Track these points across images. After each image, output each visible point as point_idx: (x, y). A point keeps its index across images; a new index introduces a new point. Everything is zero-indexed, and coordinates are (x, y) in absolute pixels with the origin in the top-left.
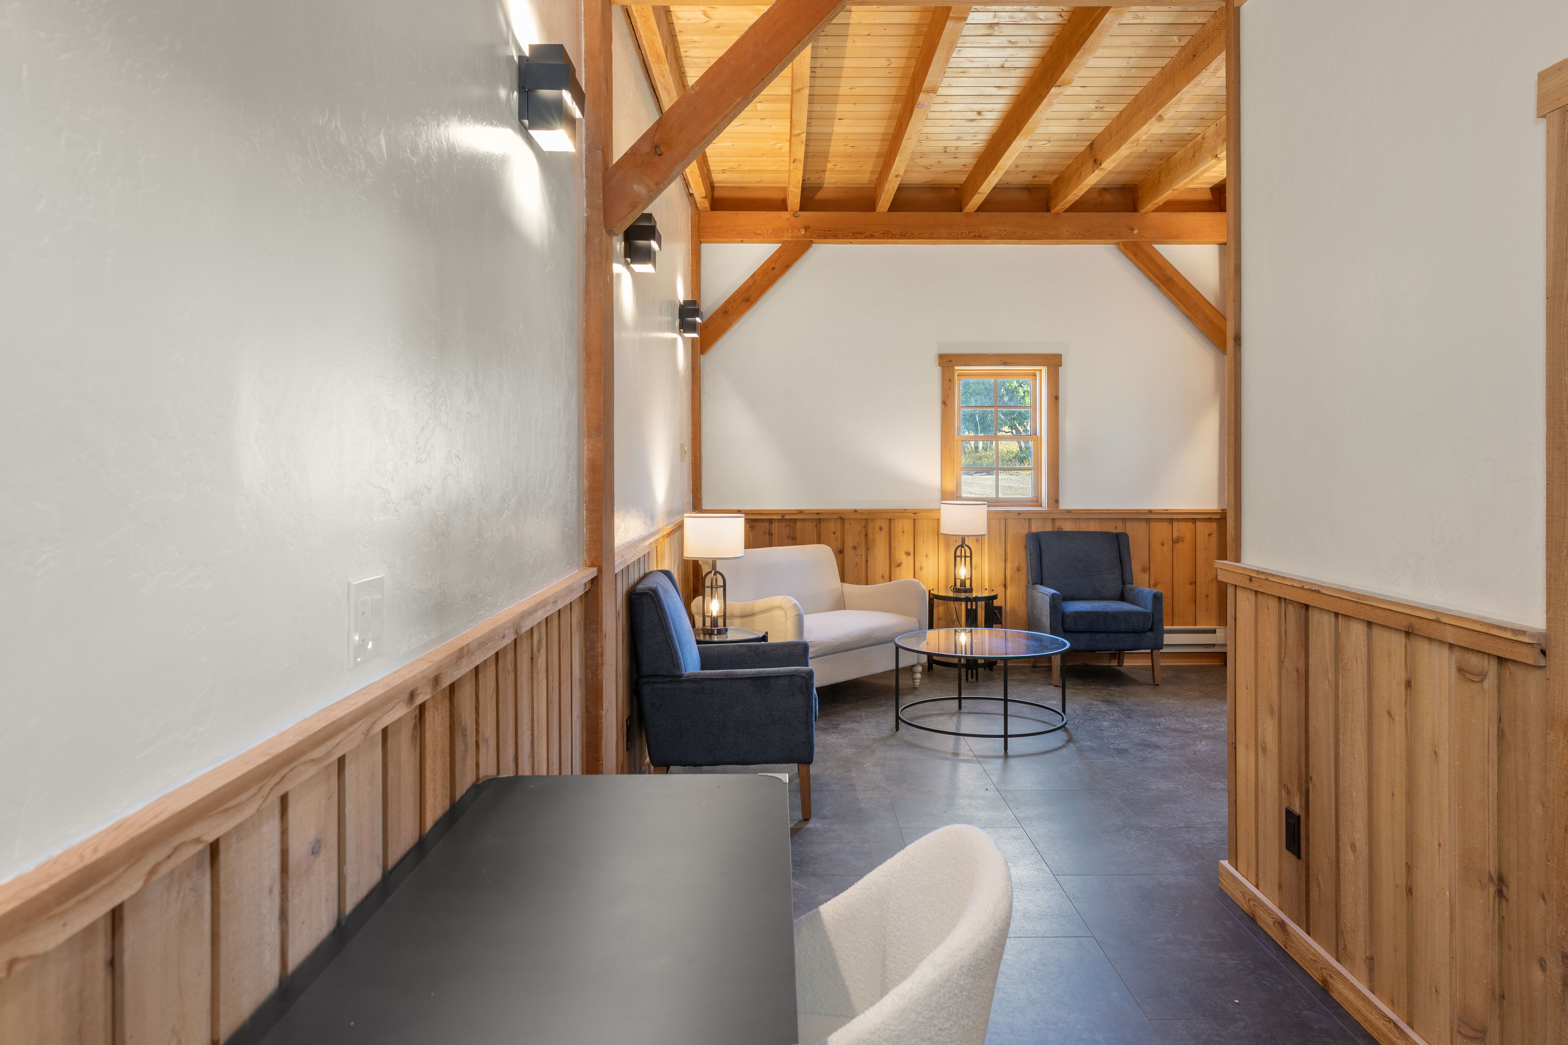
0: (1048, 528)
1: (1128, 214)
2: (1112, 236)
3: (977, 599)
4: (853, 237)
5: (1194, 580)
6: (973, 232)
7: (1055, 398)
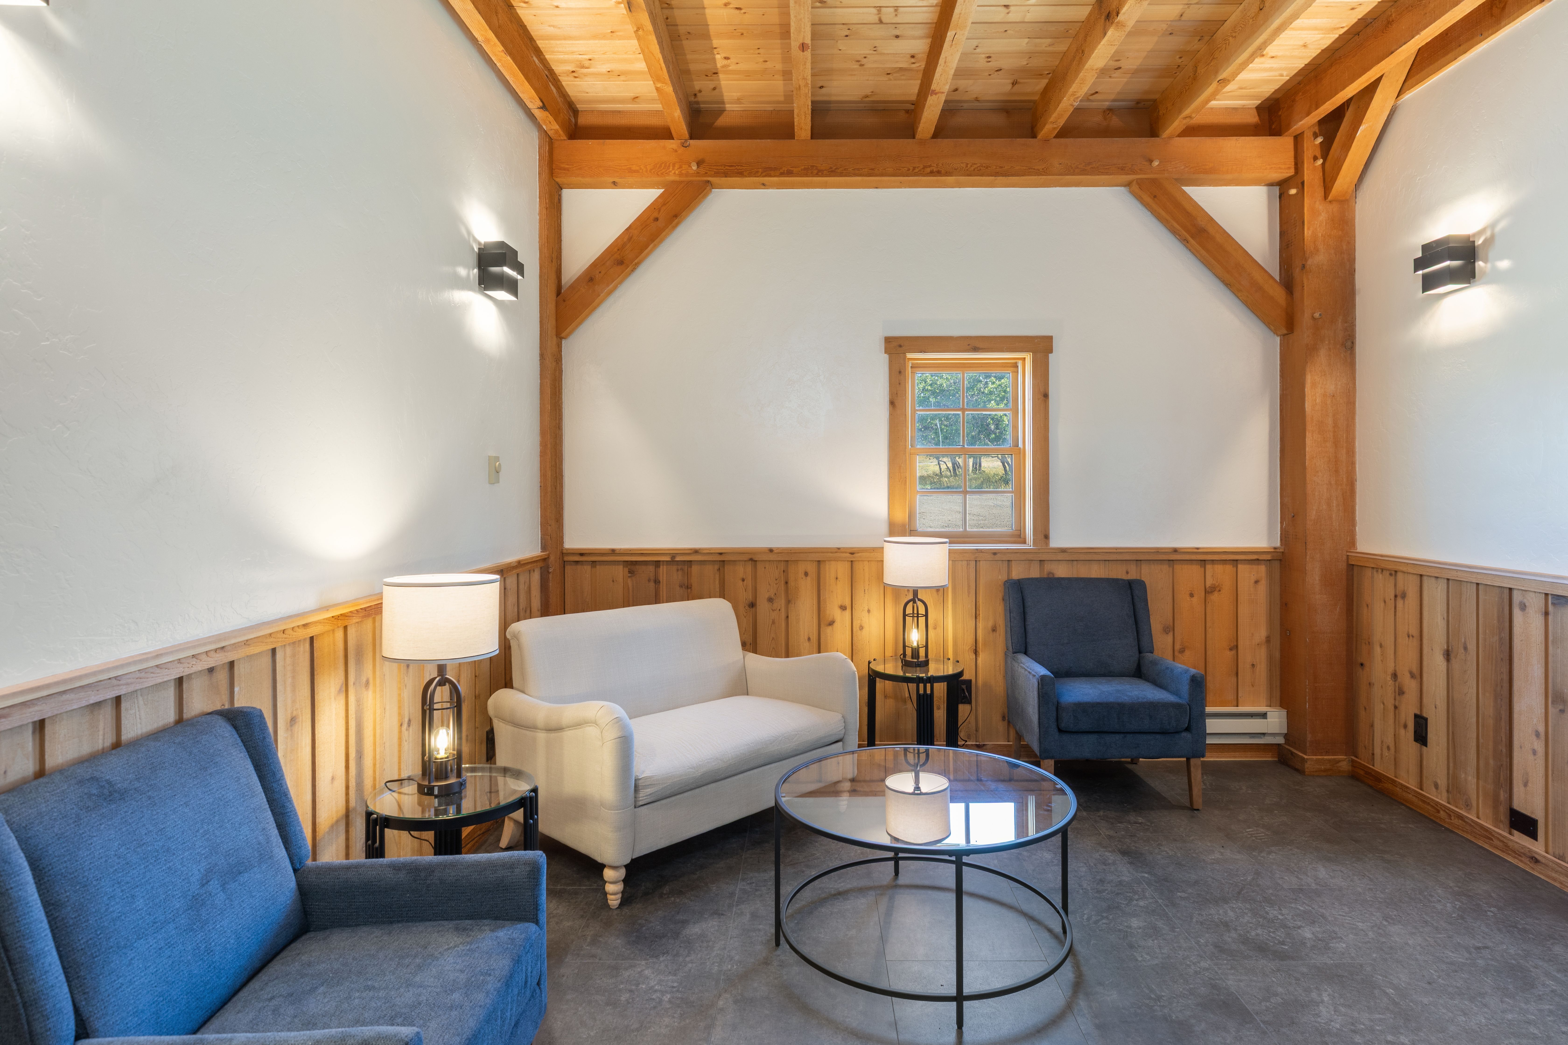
0: (1035, 573)
1: (1144, 140)
2: (1122, 170)
3: (933, 680)
4: (764, 174)
5: (1235, 644)
6: (930, 166)
7: (1042, 396)
